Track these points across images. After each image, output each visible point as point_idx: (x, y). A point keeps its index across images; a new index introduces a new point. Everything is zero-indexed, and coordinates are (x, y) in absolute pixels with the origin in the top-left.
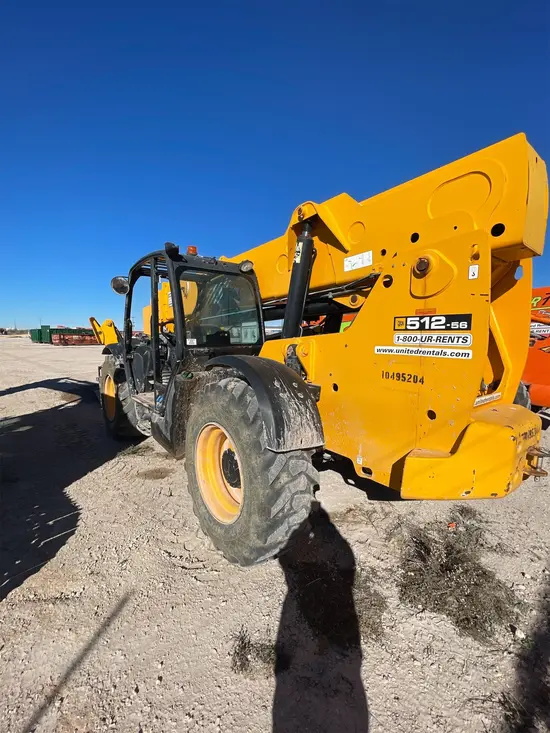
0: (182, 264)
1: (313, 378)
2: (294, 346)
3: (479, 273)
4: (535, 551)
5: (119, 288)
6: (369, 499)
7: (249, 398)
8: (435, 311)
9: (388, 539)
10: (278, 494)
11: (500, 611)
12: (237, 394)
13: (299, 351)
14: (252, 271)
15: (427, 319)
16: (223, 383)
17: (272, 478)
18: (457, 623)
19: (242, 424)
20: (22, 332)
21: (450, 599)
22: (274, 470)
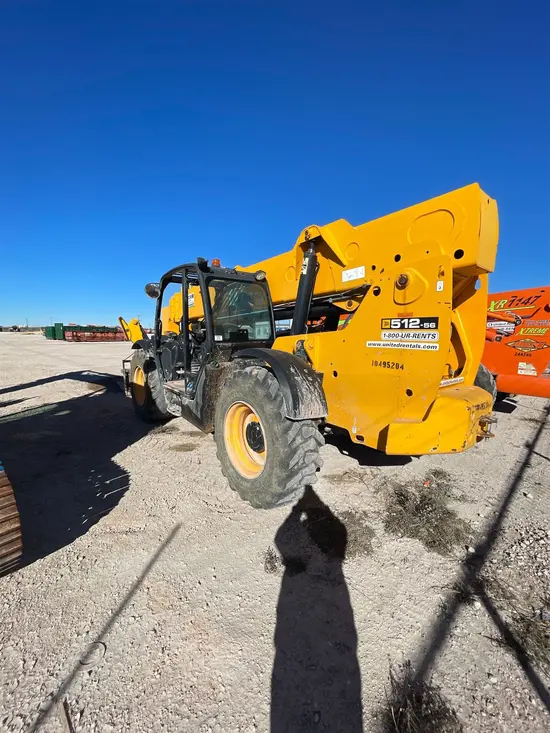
0: (209, 275)
1: (317, 367)
2: (302, 342)
3: (444, 287)
4: (490, 500)
5: (151, 292)
6: (361, 464)
7: (270, 381)
8: (412, 314)
9: (377, 492)
10: (294, 452)
11: (458, 536)
12: (261, 378)
13: (306, 346)
14: (264, 280)
15: (406, 321)
16: (248, 369)
17: (290, 440)
18: (427, 544)
19: (266, 400)
20: (34, 329)
21: (423, 530)
22: (291, 434)
